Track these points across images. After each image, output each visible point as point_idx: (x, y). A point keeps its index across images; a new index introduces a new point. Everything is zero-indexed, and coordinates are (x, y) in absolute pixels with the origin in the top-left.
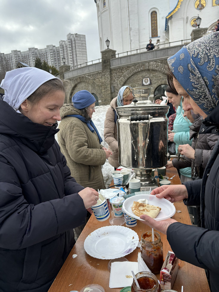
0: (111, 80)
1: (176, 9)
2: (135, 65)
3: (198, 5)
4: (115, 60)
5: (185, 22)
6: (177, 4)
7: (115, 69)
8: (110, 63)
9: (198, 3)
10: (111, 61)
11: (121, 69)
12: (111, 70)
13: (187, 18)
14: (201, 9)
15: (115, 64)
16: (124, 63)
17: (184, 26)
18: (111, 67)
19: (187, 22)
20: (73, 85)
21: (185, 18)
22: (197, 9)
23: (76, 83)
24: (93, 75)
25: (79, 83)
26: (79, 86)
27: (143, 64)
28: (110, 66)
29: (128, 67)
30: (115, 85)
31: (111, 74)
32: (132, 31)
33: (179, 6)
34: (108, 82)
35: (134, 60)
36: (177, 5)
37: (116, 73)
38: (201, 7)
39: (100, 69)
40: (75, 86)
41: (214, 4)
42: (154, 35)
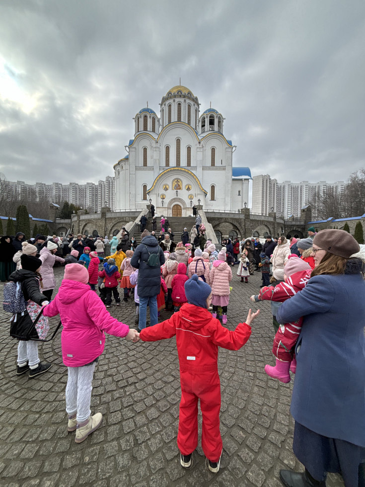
0: (106, 223)
2: (118, 217)
4: (108, 213)
6: (152, 186)
7: (108, 218)
8: (106, 215)
9: (165, 187)
10: (106, 213)
11: (111, 219)
12: (106, 219)
13: (159, 194)
14: (166, 190)
15: (108, 215)
16: (113, 216)
17: (156, 197)
18: (106, 217)
19: (158, 196)
20: (84, 224)
21: (157, 194)
22: (164, 189)
23: (86, 223)
24: (96, 219)
25: (88, 223)
26: (89, 225)
27: (123, 218)
29: (115, 218)
30: (108, 227)
31: (106, 221)
32: (131, 194)
33: (153, 188)
34: (104, 225)
35: (118, 215)
37: (109, 221)
38: (166, 189)
39: (99, 216)
40: (86, 225)
42: (145, 198)
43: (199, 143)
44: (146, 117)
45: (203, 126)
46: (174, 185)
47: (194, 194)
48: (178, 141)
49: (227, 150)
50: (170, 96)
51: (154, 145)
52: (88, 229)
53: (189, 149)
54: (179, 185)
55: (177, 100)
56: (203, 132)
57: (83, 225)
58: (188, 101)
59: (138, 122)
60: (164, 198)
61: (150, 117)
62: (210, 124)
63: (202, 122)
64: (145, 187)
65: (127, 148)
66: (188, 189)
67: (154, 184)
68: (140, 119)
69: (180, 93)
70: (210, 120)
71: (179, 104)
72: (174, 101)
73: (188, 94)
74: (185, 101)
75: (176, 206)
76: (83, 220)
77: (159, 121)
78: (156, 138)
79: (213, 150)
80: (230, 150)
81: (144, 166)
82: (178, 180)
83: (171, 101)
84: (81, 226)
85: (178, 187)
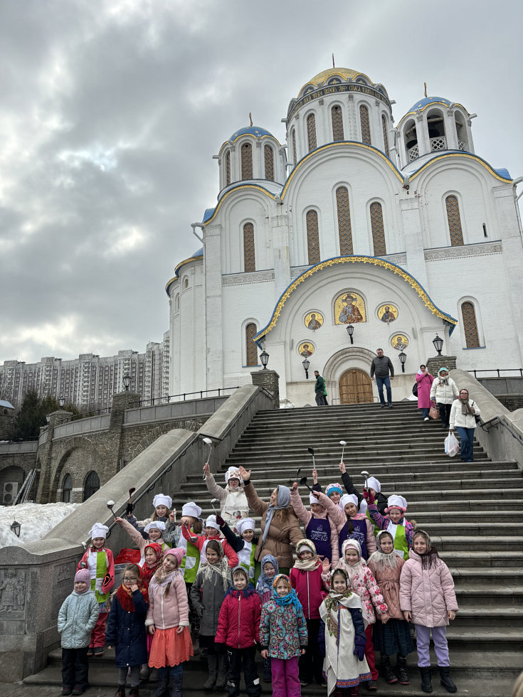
0: (122, 448)
1: (270, 328)
2: (161, 423)
3: (311, 322)
4: (132, 413)
5: (288, 348)
6: (272, 319)
7: (130, 429)
8: (124, 417)
9: (311, 319)
10: (125, 413)
11: (139, 428)
12: (123, 430)
13: (292, 342)
14: (315, 328)
15: (132, 418)
16: (145, 418)
17: (285, 352)
18: (125, 425)
19: (292, 348)
20: (64, 452)
21: (288, 341)
22: (309, 327)
23: (69, 448)
24: (96, 436)
25: (74, 449)
26: (77, 455)
28: (123, 423)
29: (150, 426)
30: (127, 459)
31: (122, 437)
32: (210, 354)
33: (274, 324)
34: (116, 452)
36: (271, 321)
37: (131, 437)
38: (315, 325)
40: (68, 455)
41: (338, 322)
42: (251, 361)
43: (406, 187)
44: (247, 146)
45: (411, 144)
46: (339, 312)
47: (409, 333)
48: (342, 193)
49: (497, 194)
50: (309, 93)
51: (273, 210)
52: (73, 469)
53: (376, 208)
54: (355, 309)
55: (330, 99)
56: (413, 158)
57: (59, 458)
58: (359, 97)
59: (228, 163)
60: (310, 353)
61: (259, 145)
62: (431, 136)
63: (407, 136)
64: (251, 327)
65: (199, 230)
66: (388, 317)
67: (277, 314)
68: (232, 154)
69: (335, 82)
70: (429, 124)
71: (336, 109)
72: (322, 103)
73: (358, 80)
74: (351, 97)
75: (350, 376)
76: (61, 441)
77: (283, 152)
78: (277, 191)
79: (452, 201)
80: (507, 192)
81: (246, 272)
82: (349, 295)
83: (313, 105)
84: (56, 459)
85: (353, 316)
